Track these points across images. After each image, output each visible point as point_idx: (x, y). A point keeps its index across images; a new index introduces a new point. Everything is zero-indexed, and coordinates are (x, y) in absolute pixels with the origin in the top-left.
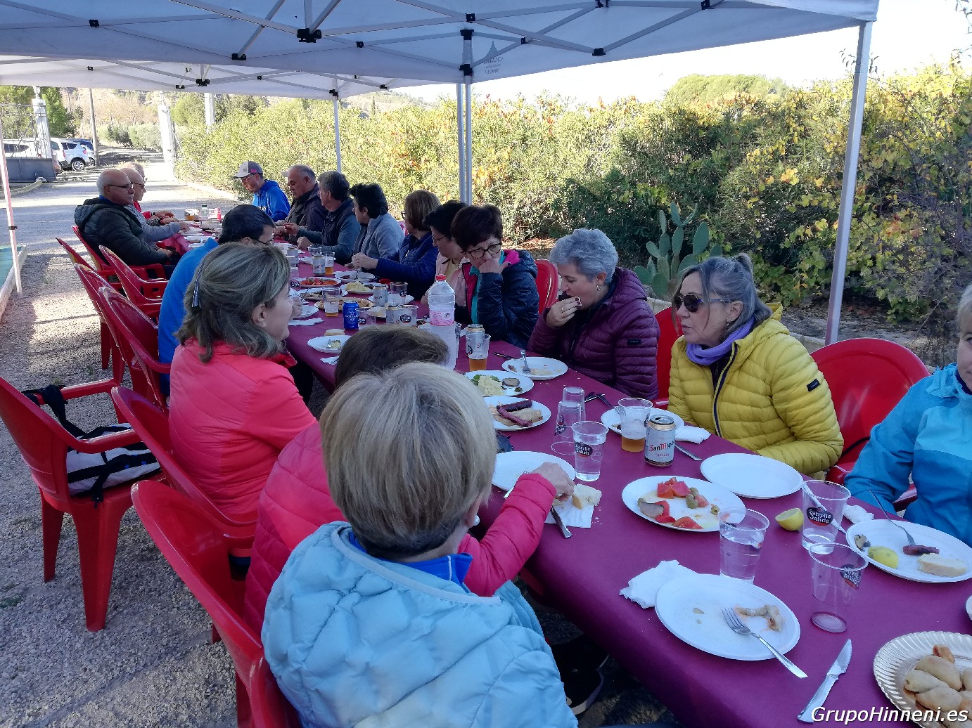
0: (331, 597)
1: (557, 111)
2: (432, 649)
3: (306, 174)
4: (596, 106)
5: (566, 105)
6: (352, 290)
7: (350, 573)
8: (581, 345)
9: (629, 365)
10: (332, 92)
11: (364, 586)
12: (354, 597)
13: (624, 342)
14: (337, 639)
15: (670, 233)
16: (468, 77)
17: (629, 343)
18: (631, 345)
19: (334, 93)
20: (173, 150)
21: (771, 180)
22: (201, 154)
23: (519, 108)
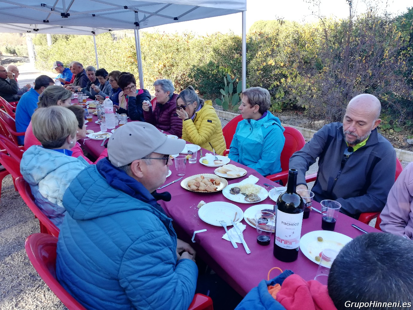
0: (33, 155)
1: (191, 37)
2: (54, 163)
3: (79, 66)
4: (205, 36)
5: (194, 35)
6: (91, 107)
7: (37, 150)
8: (161, 117)
9: (174, 122)
10: (92, 32)
11: (40, 153)
12: (38, 155)
13: (173, 115)
14: (33, 162)
15: (228, 85)
16: (138, 27)
17: (174, 115)
18: (175, 116)
19: (93, 33)
20: (34, 57)
21: (265, 64)
22: (46, 58)
23: (176, 37)
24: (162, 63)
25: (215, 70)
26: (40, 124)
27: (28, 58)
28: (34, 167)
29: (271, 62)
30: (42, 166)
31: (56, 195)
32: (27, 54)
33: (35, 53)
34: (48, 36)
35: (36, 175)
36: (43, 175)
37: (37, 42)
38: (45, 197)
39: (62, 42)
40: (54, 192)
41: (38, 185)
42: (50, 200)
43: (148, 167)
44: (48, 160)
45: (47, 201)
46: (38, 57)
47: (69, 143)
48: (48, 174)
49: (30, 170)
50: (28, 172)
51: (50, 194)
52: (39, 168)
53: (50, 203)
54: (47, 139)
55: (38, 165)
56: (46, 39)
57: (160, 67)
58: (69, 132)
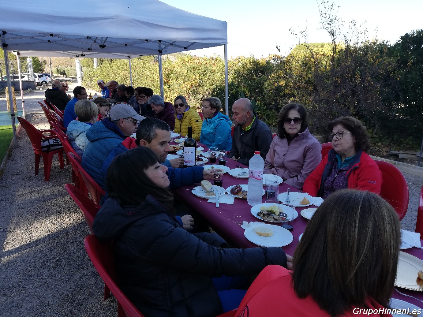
0: (73, 125)
2: (84, 128)
3: (115, 83)
10: (128, 57)
14: (74, 127)
20: (81, 77)
21: (276, 85)
22: (92, 79)
23: (205, 60)
24: (190, 84)
25: (235, 90)
26: (80, 107)
27: (76, 78)
28: (74, 129)
29: (282, 83)
30: (78, 129)
31: (84, 144)
32: (76, 75)
33: (83, 74)
34: (95, 60)
35: (75, 134)
36: (78, 134)
37: (86, 64)
38: (78, 146)
39: (106, 64)
40: (83, 143)
41: (75, 140)
42: (80, 147)
43: (127, 123)
44: (81, 126)
45: (79, 148)
46: (85, 78)
47: (93, 120)
48: (80, 133)
49: (72, 131)
50: (71, 132)
51: (81, 144)
52: (76, 130)
53: (80, 149)
54: (83, 115)
55: (76, 129)
56: (93, 61)
57: (188, 87)
58: (94, 113)
